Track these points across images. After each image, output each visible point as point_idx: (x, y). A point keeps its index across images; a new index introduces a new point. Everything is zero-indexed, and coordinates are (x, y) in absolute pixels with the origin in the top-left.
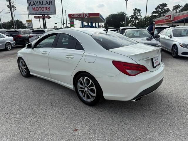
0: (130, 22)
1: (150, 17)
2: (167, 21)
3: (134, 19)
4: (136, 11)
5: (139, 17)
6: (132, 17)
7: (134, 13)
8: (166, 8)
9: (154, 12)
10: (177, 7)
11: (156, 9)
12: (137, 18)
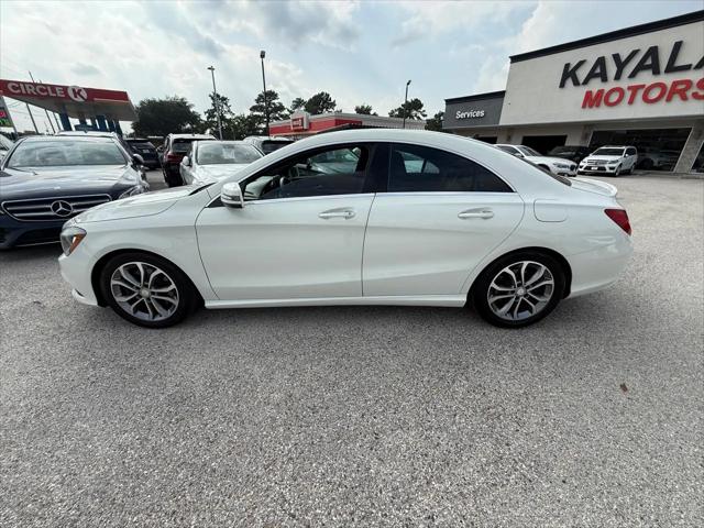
0: (208, 125)
1: (249, 117)
2: (295, 131)
3: (215, 119)
4: (219, 100)
5: (228, 116)
6: (211, 114)
7: (214, 105)
8: (275, 101)
9: (254, 109)
10: (298, 103)
11: (258, 101)
12: (222, 118)
